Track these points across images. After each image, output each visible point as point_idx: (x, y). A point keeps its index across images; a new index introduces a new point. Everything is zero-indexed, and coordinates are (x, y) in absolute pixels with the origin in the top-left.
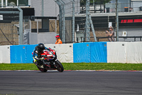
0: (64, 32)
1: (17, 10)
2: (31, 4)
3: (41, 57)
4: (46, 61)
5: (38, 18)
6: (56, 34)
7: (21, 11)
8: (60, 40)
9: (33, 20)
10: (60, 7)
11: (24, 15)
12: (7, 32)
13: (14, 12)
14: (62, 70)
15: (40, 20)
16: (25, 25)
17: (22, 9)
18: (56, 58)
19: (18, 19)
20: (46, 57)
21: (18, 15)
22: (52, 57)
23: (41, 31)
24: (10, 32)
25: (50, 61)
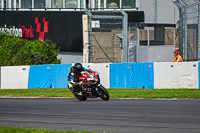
0: (185, 45)
1: (120, 14)
2: (139, 6)
3: (79, 81)
4: (85, 86)
5: (149, 25)
6: (174, 48)
7: (126, 15)
8: (179, 57)
9: (142, 28)
10: (180, 10)
11: (129, 21)
12: (106, 45)
13: (115, 17)
14: (107, 98)
15: (152, 28)
16: (130, 35)
17: (127, 12)
18: (99, 82)
19: (121, 26)
20: (85, 81)
21: (121, 20)
22: (94, 81)
23: (153, 43)
24: (110, 45)
25: (91, 86)
